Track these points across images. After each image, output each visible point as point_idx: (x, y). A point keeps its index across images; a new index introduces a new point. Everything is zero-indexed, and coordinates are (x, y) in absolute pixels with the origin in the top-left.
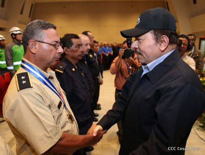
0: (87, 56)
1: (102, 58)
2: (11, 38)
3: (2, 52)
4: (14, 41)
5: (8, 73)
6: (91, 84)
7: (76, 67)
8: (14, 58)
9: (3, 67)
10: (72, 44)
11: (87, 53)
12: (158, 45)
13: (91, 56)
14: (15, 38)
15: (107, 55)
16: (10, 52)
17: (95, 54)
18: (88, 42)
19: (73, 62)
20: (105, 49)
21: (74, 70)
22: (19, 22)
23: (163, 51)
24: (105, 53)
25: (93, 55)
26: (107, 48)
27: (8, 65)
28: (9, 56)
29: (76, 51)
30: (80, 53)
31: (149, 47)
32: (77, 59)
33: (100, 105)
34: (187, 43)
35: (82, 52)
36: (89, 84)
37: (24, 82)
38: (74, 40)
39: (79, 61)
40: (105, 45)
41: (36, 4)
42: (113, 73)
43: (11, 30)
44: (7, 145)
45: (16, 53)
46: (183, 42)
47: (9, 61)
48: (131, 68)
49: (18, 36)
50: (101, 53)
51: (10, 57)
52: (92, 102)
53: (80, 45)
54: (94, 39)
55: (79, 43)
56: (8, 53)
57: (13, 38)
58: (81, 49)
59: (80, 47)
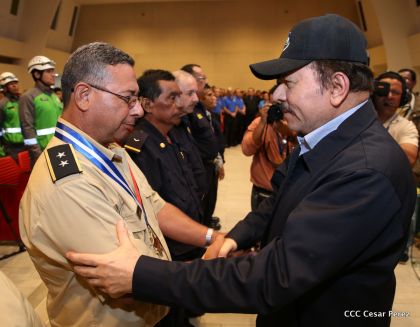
0: (191, 117)
1: (222, 120)
2: (32, 79)
3: (13, 108)
4: (37, 86)
5: (27, 152)
6: (199, 175)
7: (168, 139)
8: (38, 121)
9: (14, 140)
10: (159, 92)
11: (190, 111)
12: (327, 93)
13: (200, 116)
14: (40, 79)
15: (234, 114)
16: (30, 109)
17: (208, 113)
18: (194, 87)
19: (162, 129)
20: (228, 101)
21: (162, 145)
22: (48, 46)
23: (337, 107)
24: (228, 111)
25: (204, 114)
26: (234, 100)
27: (25, 135)
28: (26, 116)
29: (169, 107)
30: (176, 111)
31: (308, 97)
32: (170, 123)
33: (218, 220)
34: (400, 90)
35: (181, 109)
36: (196, 176)
37: (64, 163)
38: (164, 84)
39: (175, 126)
40: (229, 94)
41: (84, 7)
42: (247, 154)
43: (32, 63)
44: (27, 302)
45: (42, 110)
46: (392, 87)
47: (27, 128)
48: (285, 141)
49: (45, 74)
50: (222, 111)
51: (29, 119)
52: (202, 213)
53: (175, 94)
54: (207, 81)
55: (174, 90)
56: (26, 110)
57: (36, 79)
58: (178, 102)
59: (177, 98)
